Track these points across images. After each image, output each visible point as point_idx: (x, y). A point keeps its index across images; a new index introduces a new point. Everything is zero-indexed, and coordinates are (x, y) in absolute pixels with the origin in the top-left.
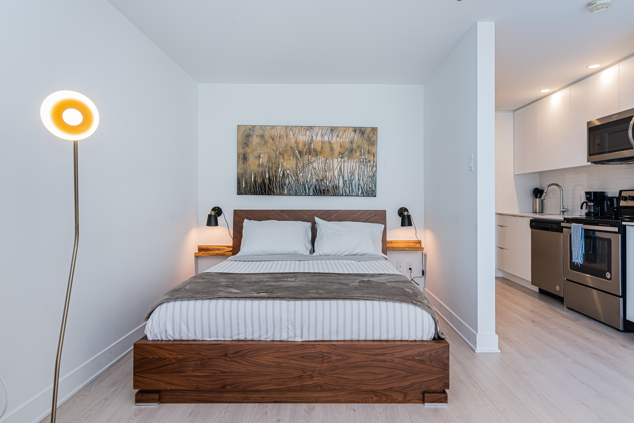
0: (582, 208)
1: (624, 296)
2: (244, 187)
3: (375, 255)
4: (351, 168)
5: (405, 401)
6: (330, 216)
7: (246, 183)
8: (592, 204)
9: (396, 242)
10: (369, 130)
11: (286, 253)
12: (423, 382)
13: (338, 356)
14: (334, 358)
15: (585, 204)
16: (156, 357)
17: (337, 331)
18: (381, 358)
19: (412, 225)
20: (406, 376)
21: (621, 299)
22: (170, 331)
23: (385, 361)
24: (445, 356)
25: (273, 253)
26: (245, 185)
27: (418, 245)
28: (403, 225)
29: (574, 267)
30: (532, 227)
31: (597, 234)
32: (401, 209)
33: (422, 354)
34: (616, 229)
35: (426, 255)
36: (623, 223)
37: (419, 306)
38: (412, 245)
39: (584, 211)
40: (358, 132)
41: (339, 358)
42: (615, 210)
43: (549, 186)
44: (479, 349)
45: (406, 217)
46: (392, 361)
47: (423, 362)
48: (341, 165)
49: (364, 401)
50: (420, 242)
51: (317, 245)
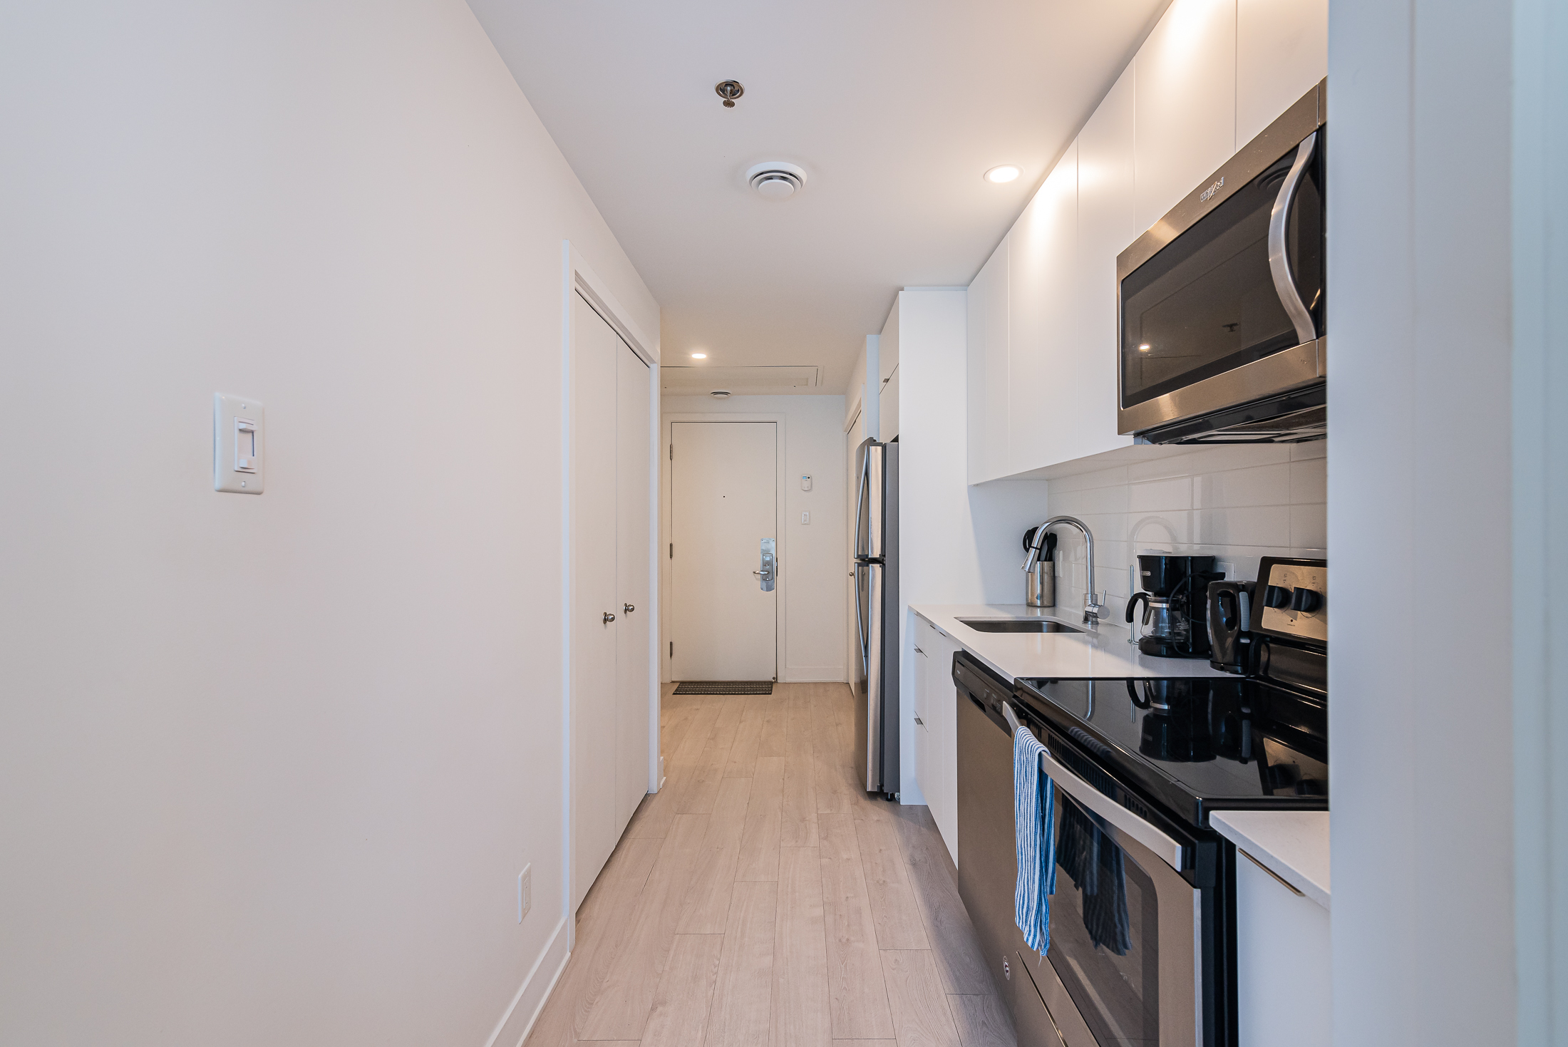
0: (1130, 618)
8: (1164, 605)
15: (1140, 602)
30: (956, 679)
42: (1243, 641)
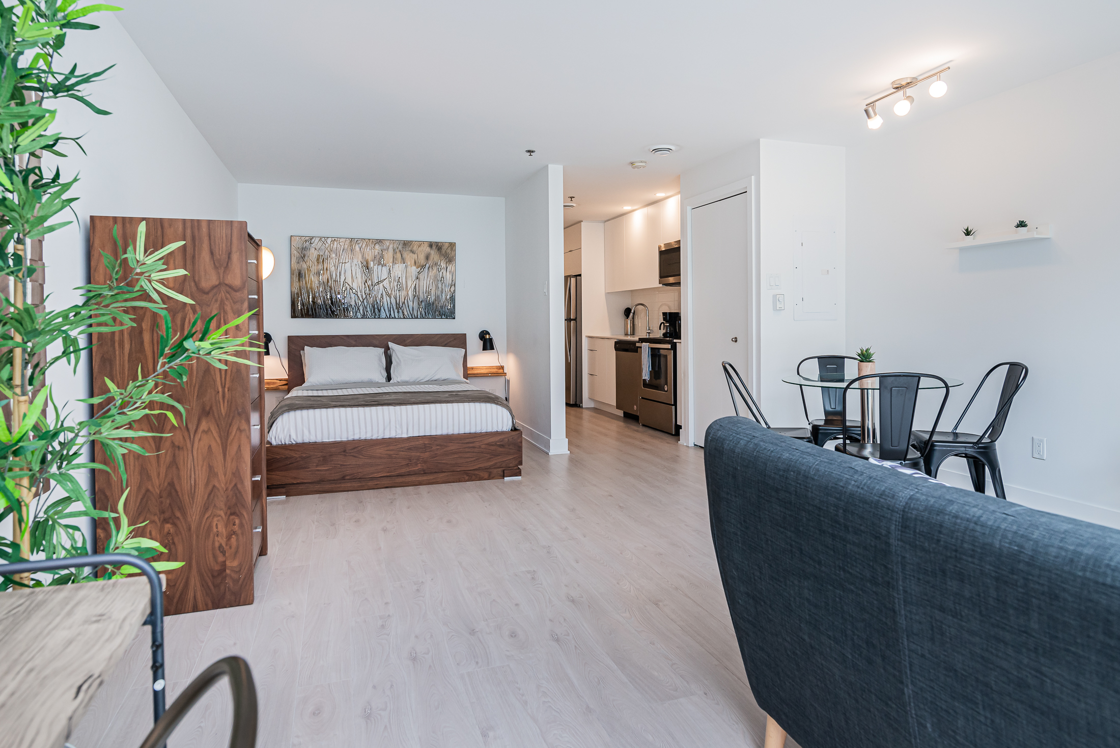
0: (660, 329)
1: (675, 404)
2: (299, 308)
3: (456, 380)
4: (427, 288)
5: (490, 478)
6: (405, 341)
7: (303, 304)
8: (668, 324)
9: (477, 368)
10: (447, 245)
11: (360, 381)
12: (503, 461)
13: (438, 446)
14: (434, 448)
15: (663, 324)
16: (283, 457)
17: (436, 427)
18: (471, 445)
19: (494, 349)
20: (490, 458)
21: (673, 407)
22: (294, 436)
23: (474, 447)
24: (519, 441)
25: (345, 382)
26: (301, 306)
27: (501, 371)
28: (485, 348)
29: (646, 385)
30: (616, 349)
31: (662, 352)
32: (482, 332)
33: (502, 440)
34: (669, 346)
35: (509, 381)
36: (675, 341)
37: (500, 405)
38: (494, 371)
39: (663, 331)
40: (434, 247)
41: (438, 447)
43: (636, 305)
44: (552, 452)
45: (488, 340)
46: (480, 447)
47: (502, 446)
48: (416, 284)
49: (458, 481)
50: (502, 368)
51: (394, 372)
